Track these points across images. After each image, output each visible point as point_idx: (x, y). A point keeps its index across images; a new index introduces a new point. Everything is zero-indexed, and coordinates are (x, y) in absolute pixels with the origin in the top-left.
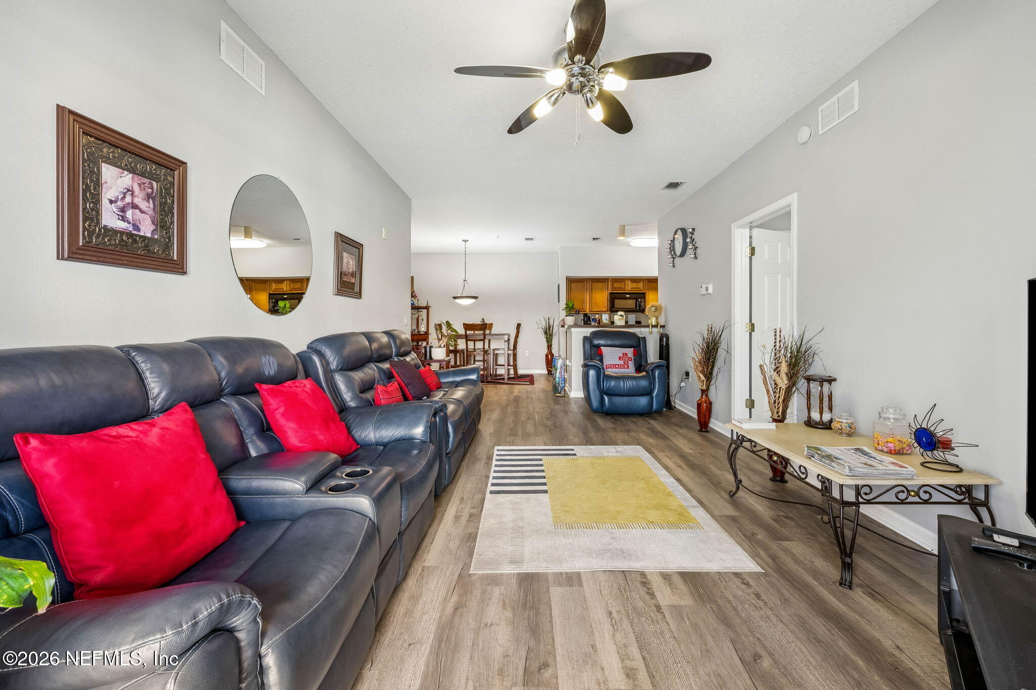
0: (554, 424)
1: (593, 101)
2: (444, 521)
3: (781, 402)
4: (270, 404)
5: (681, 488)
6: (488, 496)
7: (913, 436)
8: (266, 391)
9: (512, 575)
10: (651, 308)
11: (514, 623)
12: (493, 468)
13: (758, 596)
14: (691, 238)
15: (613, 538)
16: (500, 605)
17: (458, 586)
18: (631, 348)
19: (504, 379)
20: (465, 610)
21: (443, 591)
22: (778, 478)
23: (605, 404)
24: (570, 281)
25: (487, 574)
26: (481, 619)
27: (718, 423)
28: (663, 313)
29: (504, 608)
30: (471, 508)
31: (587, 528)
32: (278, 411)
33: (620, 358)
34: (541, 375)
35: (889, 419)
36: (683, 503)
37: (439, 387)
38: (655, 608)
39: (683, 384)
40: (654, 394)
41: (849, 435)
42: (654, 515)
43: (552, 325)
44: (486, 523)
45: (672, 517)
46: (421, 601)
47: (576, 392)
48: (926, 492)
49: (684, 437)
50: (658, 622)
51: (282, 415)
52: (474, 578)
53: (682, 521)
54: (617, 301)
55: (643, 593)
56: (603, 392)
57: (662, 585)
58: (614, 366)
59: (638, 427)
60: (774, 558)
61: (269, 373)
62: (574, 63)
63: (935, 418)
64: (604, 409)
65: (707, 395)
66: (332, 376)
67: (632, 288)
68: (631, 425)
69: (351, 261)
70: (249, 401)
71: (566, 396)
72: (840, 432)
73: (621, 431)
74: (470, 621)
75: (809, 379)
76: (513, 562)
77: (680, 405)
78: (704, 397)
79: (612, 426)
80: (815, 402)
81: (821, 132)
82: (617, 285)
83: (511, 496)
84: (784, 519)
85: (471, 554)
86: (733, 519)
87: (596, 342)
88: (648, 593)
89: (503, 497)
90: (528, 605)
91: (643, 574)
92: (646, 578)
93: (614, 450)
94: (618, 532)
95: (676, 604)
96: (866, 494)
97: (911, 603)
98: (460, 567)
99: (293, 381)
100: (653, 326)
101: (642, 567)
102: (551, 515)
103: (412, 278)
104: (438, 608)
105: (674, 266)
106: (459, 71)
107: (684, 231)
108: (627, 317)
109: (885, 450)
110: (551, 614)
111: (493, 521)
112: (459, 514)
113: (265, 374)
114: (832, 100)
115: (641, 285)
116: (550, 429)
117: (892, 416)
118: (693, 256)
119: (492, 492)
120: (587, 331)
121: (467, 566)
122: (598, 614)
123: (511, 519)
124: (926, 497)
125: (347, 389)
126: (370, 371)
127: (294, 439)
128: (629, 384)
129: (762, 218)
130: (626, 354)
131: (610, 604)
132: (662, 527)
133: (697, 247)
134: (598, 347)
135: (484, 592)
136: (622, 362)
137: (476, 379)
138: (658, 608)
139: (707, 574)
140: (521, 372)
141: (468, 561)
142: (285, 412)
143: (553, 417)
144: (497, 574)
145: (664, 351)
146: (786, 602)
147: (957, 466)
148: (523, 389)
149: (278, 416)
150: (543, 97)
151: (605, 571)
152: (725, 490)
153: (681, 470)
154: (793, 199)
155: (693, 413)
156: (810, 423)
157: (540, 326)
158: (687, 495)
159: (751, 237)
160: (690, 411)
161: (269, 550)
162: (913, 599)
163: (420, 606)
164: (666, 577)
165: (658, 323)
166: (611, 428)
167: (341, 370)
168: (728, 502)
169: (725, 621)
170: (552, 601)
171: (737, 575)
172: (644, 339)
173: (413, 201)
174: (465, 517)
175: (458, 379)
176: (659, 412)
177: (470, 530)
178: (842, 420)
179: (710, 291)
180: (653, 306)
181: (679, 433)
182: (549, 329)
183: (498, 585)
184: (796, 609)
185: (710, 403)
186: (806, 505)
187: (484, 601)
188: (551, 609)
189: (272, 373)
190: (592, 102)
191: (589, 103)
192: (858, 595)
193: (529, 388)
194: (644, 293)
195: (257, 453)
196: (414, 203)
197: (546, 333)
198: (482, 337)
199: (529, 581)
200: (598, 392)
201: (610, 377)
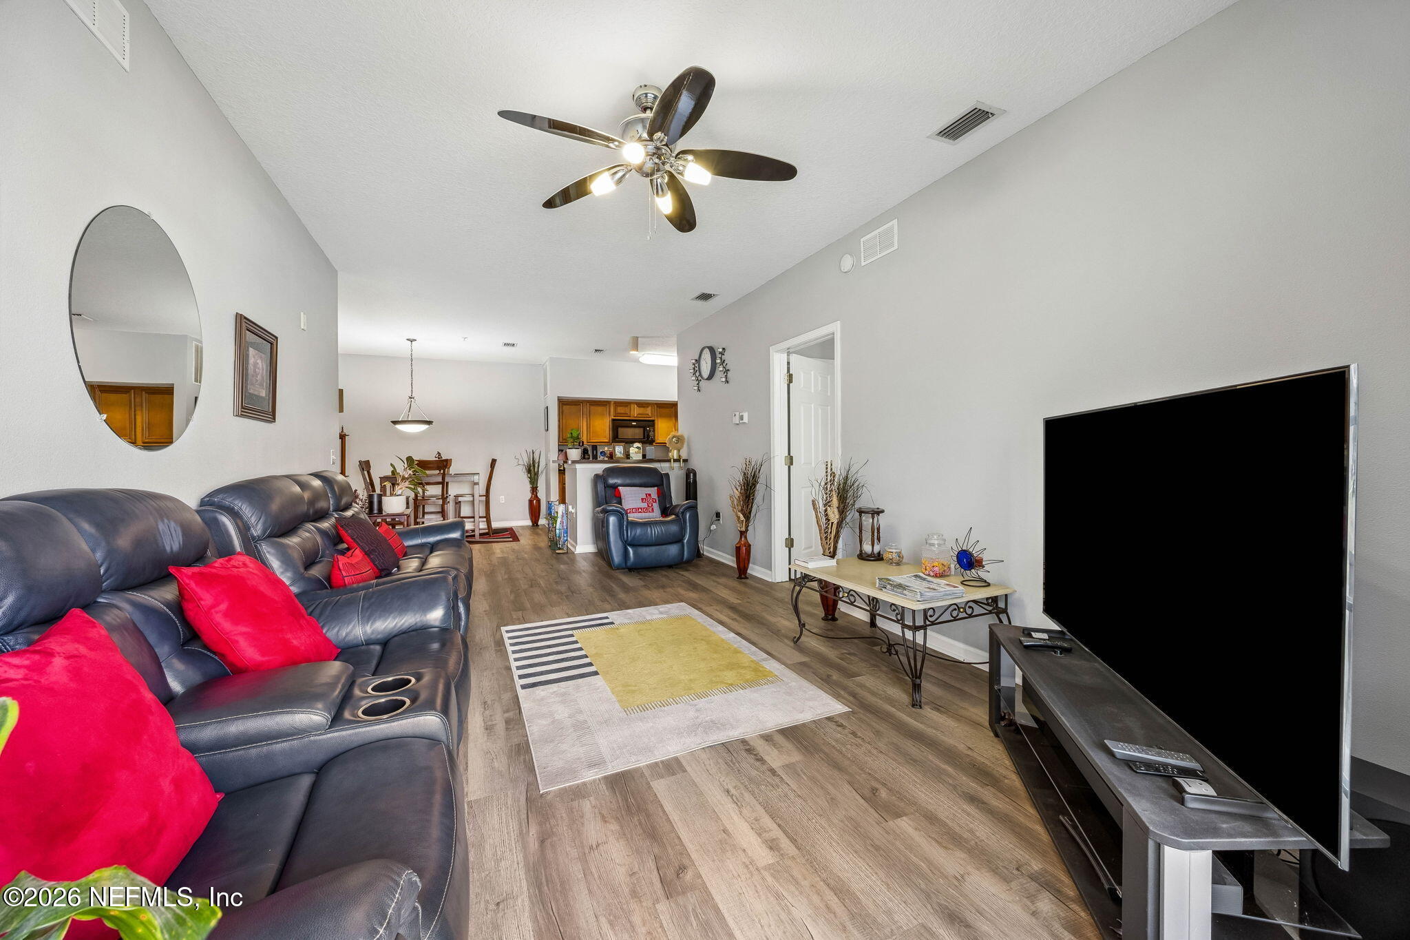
0: (569, 588)
1: (664, 188)
2: (471, 738)
3: (832, 538)
4: (202, 599)
5: (744, 642)
6: (521, 693)
7: (955, 559)
8: (190, 577)
9: (598, 781)
10: (673, 438)
11: (624, 835)
12: (512, 657)
13: (854, 734)
14: (721, 358)
15: (697, 710)
16: (599, 818)
17: (531, 811)
18: (654, 486)
19: (474, 536)
20: (555, 839)
21: (513, 825)
22: (830, 617)
23: (629, 558)
24: (563, 403)
25: (565, 789)
26: (582, 843)
27: (756, 567)
28: (685, 445)
29: (606, 821)
30: (504, 713)
31: (664, 706)
32: (217, 609)
33: (642, 499)
34: (523, 527)
35: (933, 545)
36: (754, 658)
37: (405, 553)
38: (769, 773)
39: (713, 527)
40: (685, 541)
41: (898, 564)
42: (730, 676)
43: (537, 461)
44: (534, 729)
45: (749, 675)
46: (487, 847)
47: (584, 545)
48: (970, 607)
49: (726, 586)
50: (778, 786)
51: (226, 615)
52: (549, 797)
53: (758, 678)
54: (621, 430)
55: (752, 761)
56: (626, 543)
57: (767, 748)
58: (637, 510)
59: (672, 581)
60: (854, 695)
61: (171, 548)
62: (651, 140)
63: (972, 540)
64: (629, 564)
65: (746, 537)
66: (256, 546)
67: (639, 414)
68: (664, 579)
69: (259, 361)
70: (146, 597)
71: (569, 553)
72: (891, 562)
73: (655, 588)
74: (568, 849)
75: (861, 512)
76: (592, 765)
77: (709, 552)
78: (743, 539)
79: (643, 583)
80: (867, 536)
81: (863, 264)
82: (620, 410)
83: (554, 687)
84: (849, 656)
85: (531, 770)
86: (803, 664)
87: (611, 481)
88: (758, 760)
89: (543, 691)
90: (634, 809)
91: (744, 742)
92: (749, 745)
93: (656, 612)
94: (701, 703)
95: (788, 763)
96: (931, 616)
97: (965, 709)
98: (523, 788)
99: (227, 558)
100: (675, 461)
101: (740, 734)
102: (614, 698)
103: (341, 392)
104: (516, 848)
105: (699, 390)
106: (504, 114)
107: (712, 350)
108: (644, 450)
109: (932, 574)
110: (664, 811)
111: (544, 722)
112: (490, 723)
113: (165, 550)
114: (873, 234)
115: (649, 411)
116: (567, 596)
117: (936, 542)
118: (724, 380)
119: (524, 687)
120: (599, 468)
121: (532, 785)
122: (715, 796)
123: (567, 715)
124: (969, 611)
125: (284, 566)
126: (307, 535)
127: (249, 652)
128: (655, 532)
129: (799, 345)
130: (650, 495)
131: (724, 781)
132: (743, 688)
133: (728, 370)
134: (615, 487)
135: (571, 811)
136: (645, 505)
137: (459, 538)
138: (773, 772)
139: (804, 725)
140: (495, 525)
141: (530, 779)
142: (227, 609)
143: (564, 581)
144: (578, 786)
145: (691, 489)
146: (878, 733)
147: (985, 581)
148: (506, 547)
149: (218, 618)
150: (604, 170)
151: (703, 748)
152: (787, 637)
153: (737, 623)
154: (836, 328)
155: (729, 560)
156: (863, 557)
157: (521, 462)
158: (754, 648)
159: (788, 363)
160: (725, 558)
161: (301, 825)
162: (965, 705)
163: (488, 852)
164: (767, 738)
165: (680, 456)
166: (642, 586)
167: (270, 536)
168: (794, 649)
169: (837, 766)
170: (659, 796)
171: (829, 719)
172: (667, 475)
173: (340, 274)
174: (500, 727)
175: (432, 539)
176: (689, 562)
177: (516, 741)
178: (891, 552)
179: (746, 420)
180: (674, 437)
181: (718, 583)
182: (534, 466)
183: (584, 797)
184: (888, 738)
185: (750, 546)
186: (859, 638)
187: (575, 820)
188: (662, 806)
189: (176, 547)
190: (662, 190)
191: (658, 190)
192: (927, 711)
193: (514, 544)
194: (653, 421)
195: (182, 683)
196: (342, 278)
197: (529, 471)
198: (440, 479)
199: (621, 783)
200: (621, 543)
201: (634, 524)
